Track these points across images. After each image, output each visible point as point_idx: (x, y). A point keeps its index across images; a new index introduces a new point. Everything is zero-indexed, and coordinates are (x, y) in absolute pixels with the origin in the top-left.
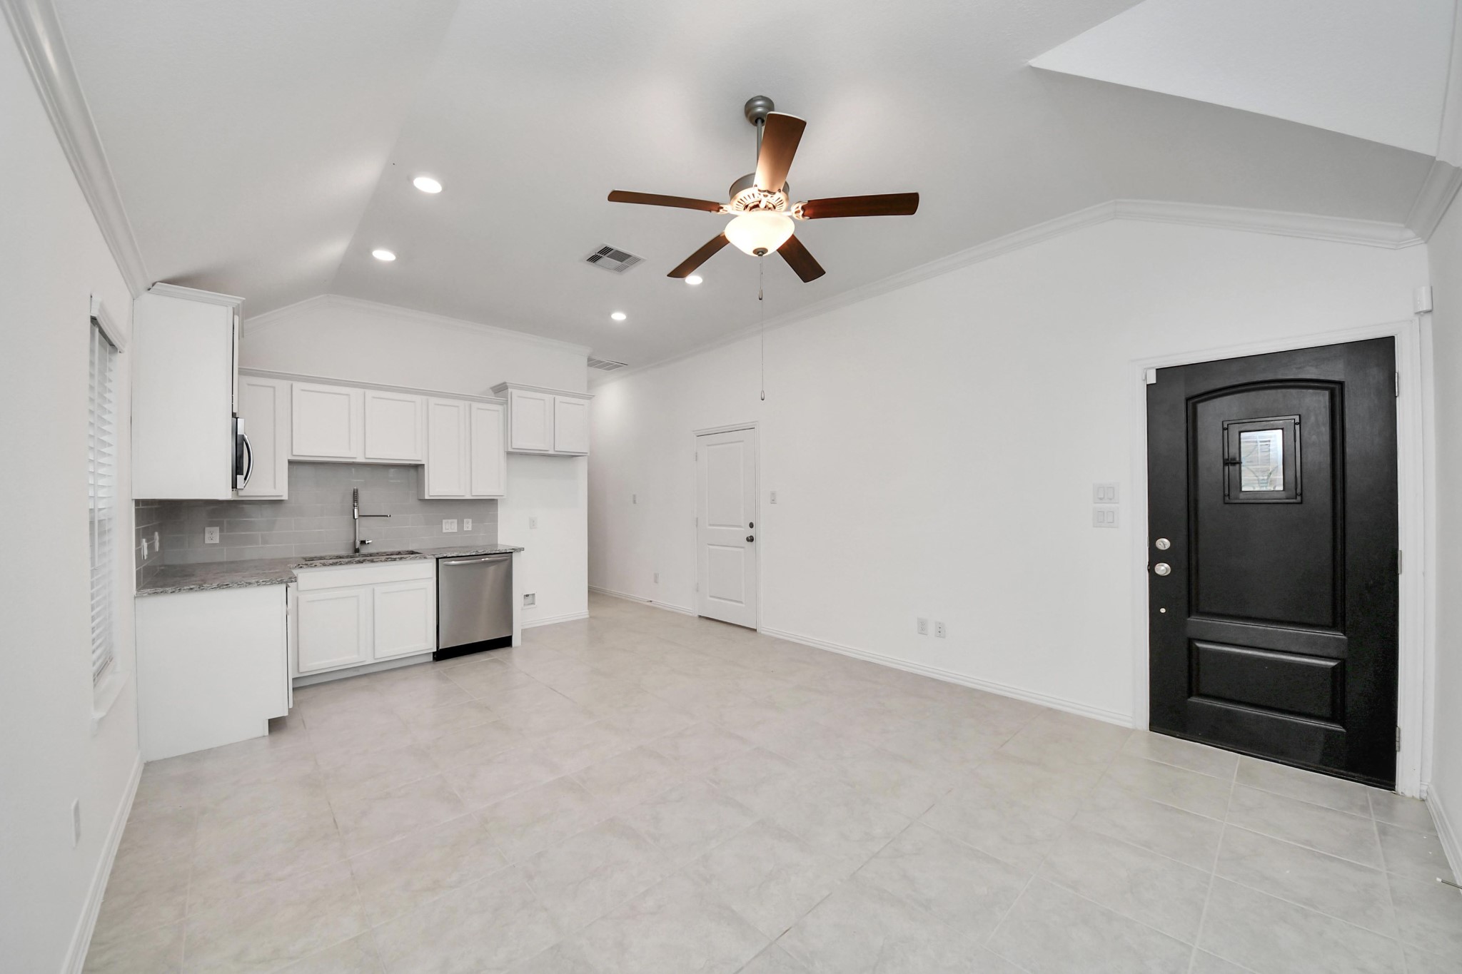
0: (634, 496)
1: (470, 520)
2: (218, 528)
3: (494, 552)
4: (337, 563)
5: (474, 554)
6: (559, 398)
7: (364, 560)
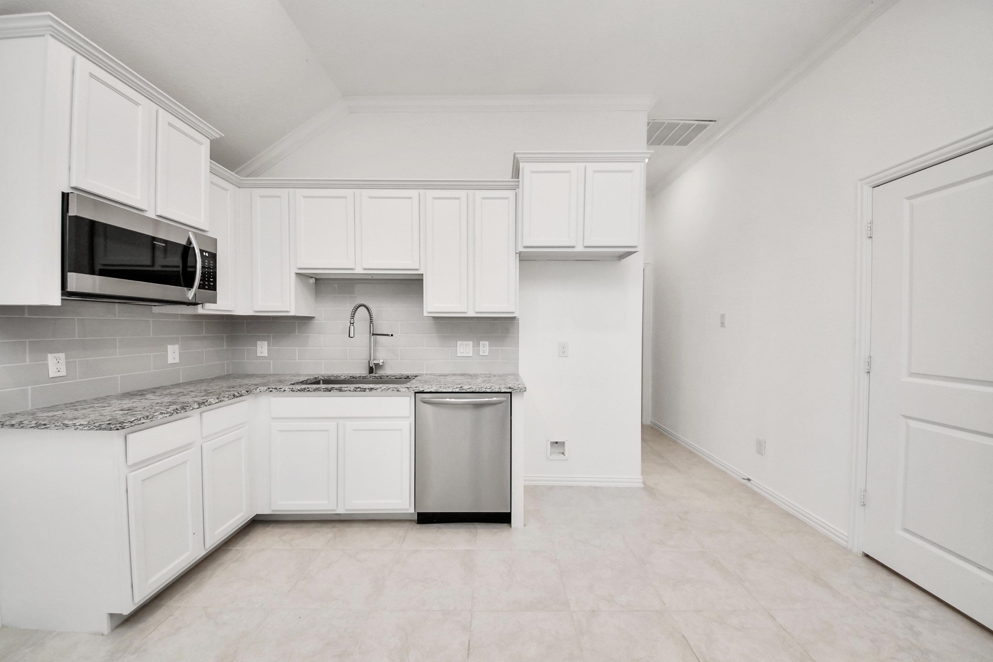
0: (723, 316)
1: (487, 343)
2: (266, 342)
3: (483, 390)
4: (305, 389)
5: (457, 390)
6: (591, 166)
7: (332, 389)
